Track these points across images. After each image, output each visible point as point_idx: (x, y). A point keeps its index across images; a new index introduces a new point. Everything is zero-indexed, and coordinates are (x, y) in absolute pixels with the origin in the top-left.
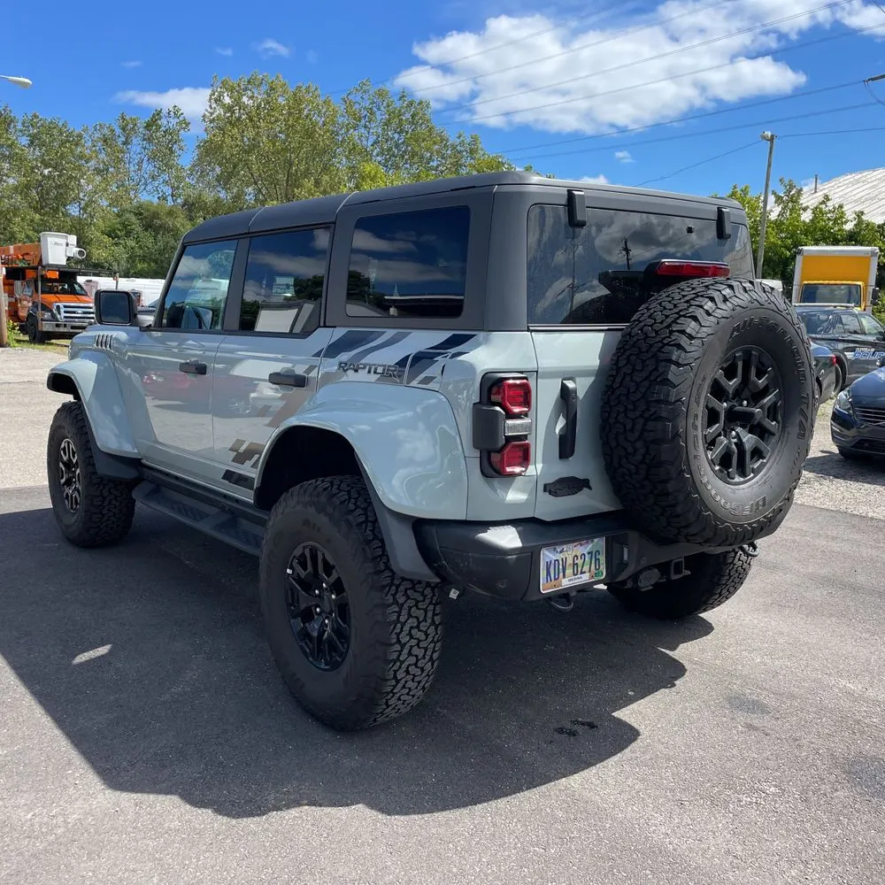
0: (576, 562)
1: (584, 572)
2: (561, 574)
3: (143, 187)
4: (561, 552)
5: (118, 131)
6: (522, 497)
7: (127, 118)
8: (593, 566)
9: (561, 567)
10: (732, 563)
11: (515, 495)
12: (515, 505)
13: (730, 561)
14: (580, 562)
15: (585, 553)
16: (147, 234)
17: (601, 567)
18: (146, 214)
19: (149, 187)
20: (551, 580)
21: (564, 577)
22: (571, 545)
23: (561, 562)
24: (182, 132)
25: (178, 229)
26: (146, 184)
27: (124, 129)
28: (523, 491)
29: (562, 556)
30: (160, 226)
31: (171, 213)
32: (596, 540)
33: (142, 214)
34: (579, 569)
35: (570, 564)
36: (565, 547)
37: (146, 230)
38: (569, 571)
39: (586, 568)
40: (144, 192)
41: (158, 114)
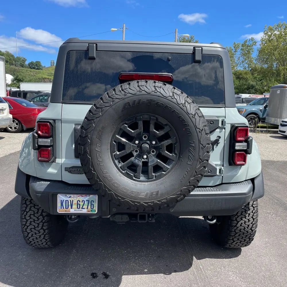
0: (79, 203)
1: (84, 209)
2: (70, 207)
3: (239, 65)
4: (70, 197)
5: (233, 48)
6: (55, 171)
7: (236, 44)
8: (89, 207)
9: (70, 204)
10: (236, 226)
11: (52, 170)
12: (51, 174)
13: (234, 225)
14: (81, 204)
15: (85, 200)
16: (237, 80)
17: (94, 208)
18: (237, 74)
19: (241, 65)
20: (63, 208)
21: (72, 208)
22: (76, 195)
23: (69, 202)
24: (253, 46)
25: (247, 78)
26: (240, 64)
27: (235, 48)
28: (55, 169)
29: (70, 199)
30: (242, 78)
31: (246, 73)
32: (91, 196)
33: (236, 74)
34: (81, 207)
35: (75, 204)
36: (72, 196)
37: (237, 79)
38: (74, 206)
39: (85, 207)
40: (239, 67)
41: (246, 41)
